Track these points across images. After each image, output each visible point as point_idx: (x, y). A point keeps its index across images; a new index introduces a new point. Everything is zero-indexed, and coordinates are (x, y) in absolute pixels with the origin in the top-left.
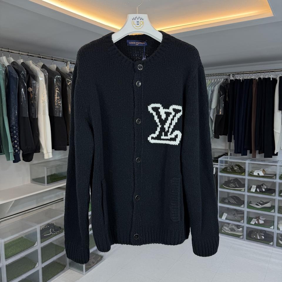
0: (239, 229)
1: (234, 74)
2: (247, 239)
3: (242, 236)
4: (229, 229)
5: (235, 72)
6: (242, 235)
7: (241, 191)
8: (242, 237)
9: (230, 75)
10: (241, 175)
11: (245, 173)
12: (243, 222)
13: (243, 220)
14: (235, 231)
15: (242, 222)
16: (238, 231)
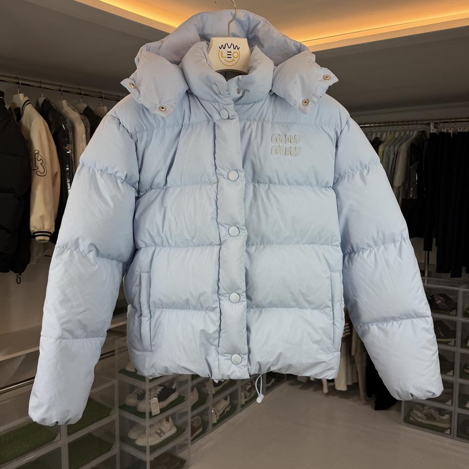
0: (443, 416)
1: (438, 121)
2: (458, 436)
3: (449, 430)
4: (423, 415)
5: (440, 119)
6: (447, 429)
7: (447, 344)
8: (448, 432)
9: (430, 124)
10: (448, 314)
11: (456, 311)
12: (452, 403)
13: (451, 401)
14: (435, 419)
15: (449, 403)
16: (442, 421)
